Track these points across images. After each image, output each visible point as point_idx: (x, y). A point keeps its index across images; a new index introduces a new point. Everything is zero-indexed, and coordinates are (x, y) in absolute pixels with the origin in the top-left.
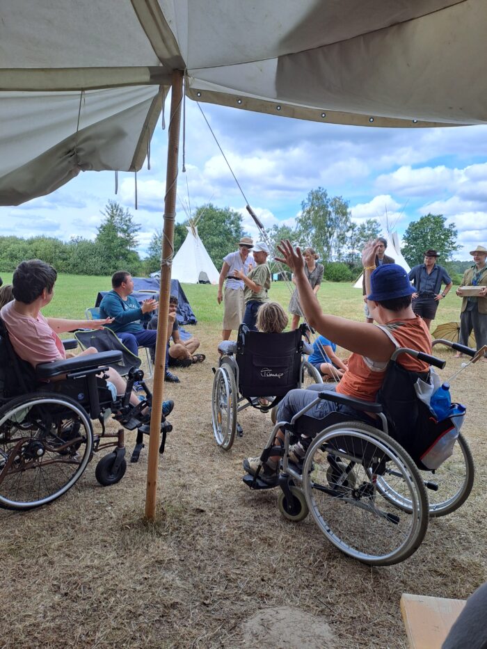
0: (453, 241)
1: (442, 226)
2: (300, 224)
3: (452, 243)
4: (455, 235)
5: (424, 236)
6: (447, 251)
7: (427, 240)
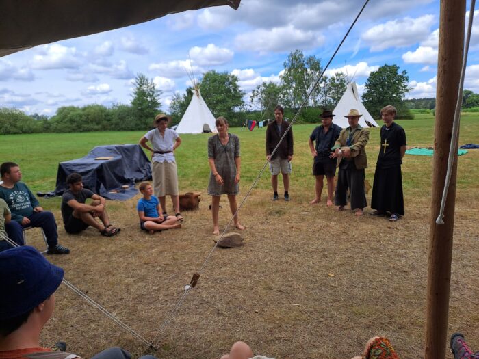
0: (406, 85)
1: (396, 74)
2: (283, 80)
3: (405, 86)
4: (407, 80)
5: (382, 83)
6: (402, 93)
7: (385, 85)
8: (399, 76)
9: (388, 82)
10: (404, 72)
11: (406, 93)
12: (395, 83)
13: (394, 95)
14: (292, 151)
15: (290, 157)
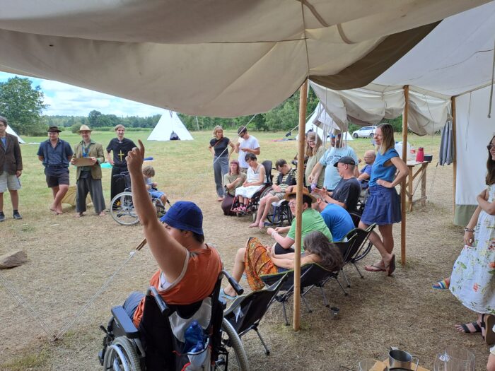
0: (41, 100)
1: (29, 88)
3: (41, 102)
4: (42, 96)
5: (15, 96)
6: (38, 109)
7: (18, 99)
8: (33, 91)
9: (21, 96)
10: (38, 87)
11: (42, 110)
12: (29, 98)
13: (30, 111)
14: (21, 166)
15: (19, 172)
